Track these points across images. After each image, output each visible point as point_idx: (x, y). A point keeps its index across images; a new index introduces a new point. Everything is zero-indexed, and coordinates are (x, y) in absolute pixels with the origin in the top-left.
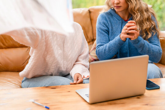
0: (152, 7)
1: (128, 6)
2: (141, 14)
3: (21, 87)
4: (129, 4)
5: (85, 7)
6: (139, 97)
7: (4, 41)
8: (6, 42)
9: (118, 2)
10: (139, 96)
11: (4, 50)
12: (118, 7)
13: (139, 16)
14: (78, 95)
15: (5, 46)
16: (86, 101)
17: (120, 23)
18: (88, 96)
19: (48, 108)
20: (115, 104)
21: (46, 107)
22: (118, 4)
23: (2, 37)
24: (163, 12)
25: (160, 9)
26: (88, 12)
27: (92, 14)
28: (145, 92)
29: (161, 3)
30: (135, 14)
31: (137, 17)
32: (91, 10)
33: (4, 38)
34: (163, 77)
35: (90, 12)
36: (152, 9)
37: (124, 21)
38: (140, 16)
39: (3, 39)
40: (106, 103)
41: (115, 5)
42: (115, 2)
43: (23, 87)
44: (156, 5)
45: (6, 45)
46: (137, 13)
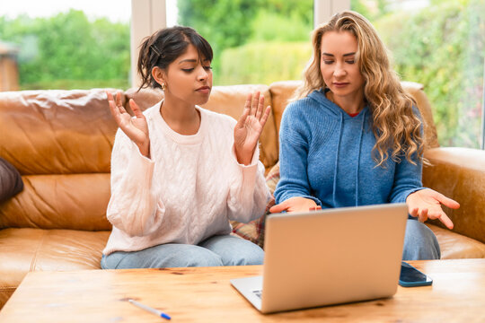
0: (422, 89)
1: (364, 83)
2: (392, 101)
3: (100, 267)
4: (367, 77)
5: (261, 81)
6: (381, 302)
7: (64, 157)
8: (69, 160)
9: (344, 73)
10: (382, 300)
11: (63, 177)
12: (342, 85)
13: (388, 106)
14: (235, 292)
15: (65, 169)
16: (253, 307)
17: (339, 120)
18: (259, 296)
19: (168, 318)
20: (324, 316)
21: (164, 316)
22: (342, 77)
23: (59, 146)
24: (448, 101)
25: (443, 93)
26: (268, 94)
27: (277, 100)
28: (395, 291)
29: (447, 80)
30: (379, 101)
31: (382, 108)
32: (275, 91)
33: (65, 150)
34: (442, 257)
35: (272, 94)
36: (423, 92)
37: (348, 117)
38: (391, 107)
39: (62, 151)
40: (301, 314)
41: (335, 81)
42: (335, 74)
43: (106, 266)
44: (432, 85)
45: (69, 165)
46: (383, 97)
